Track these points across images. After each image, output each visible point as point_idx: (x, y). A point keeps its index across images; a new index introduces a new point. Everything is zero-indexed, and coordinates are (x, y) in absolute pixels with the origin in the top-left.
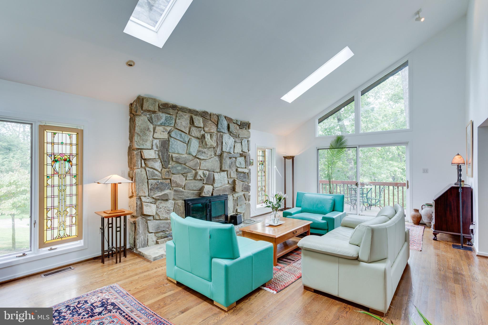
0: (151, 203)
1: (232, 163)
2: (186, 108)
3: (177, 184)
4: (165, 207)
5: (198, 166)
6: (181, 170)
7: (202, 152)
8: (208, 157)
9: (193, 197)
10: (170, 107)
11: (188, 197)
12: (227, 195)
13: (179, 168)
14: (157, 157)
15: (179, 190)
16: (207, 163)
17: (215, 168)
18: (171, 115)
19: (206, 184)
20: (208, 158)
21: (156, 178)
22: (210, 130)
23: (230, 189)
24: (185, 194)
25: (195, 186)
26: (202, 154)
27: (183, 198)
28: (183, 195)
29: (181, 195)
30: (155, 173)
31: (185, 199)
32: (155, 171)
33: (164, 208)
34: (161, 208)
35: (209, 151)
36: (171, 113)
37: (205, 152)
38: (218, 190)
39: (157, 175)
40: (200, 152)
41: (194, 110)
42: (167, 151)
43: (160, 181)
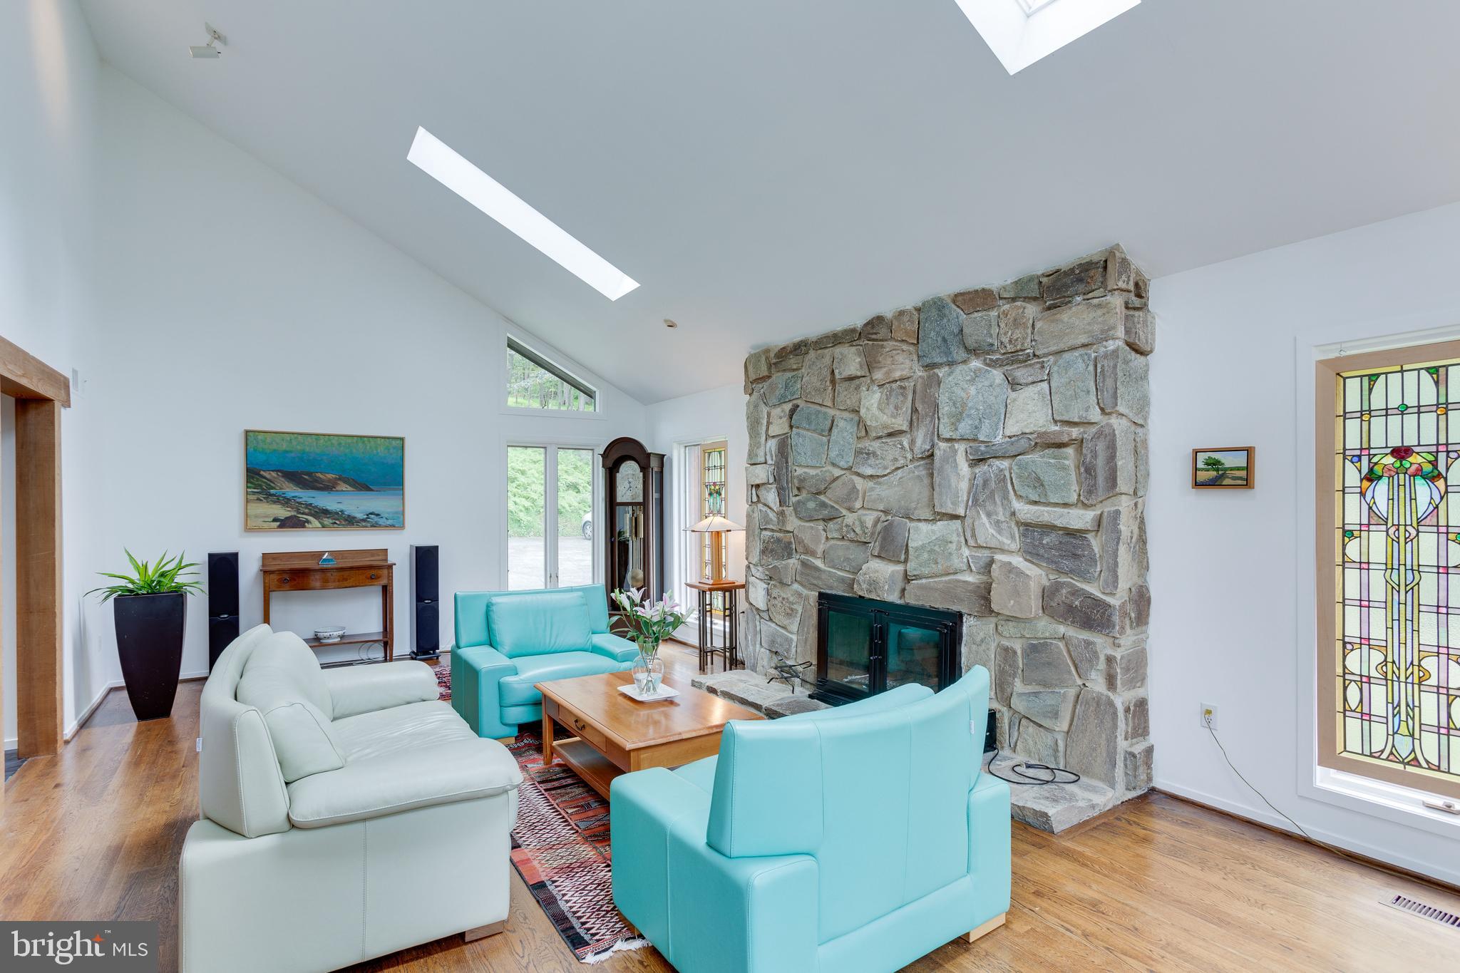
0: (761, 580)
1: (986, 483)
2: (825, 337)
3: (805, 546)
4: (783, 599)
5: (856, 499)
6: (815, 511)
7: (866, 453)
8: (886, 468)
9: (844, 591)
10: (791, 352)
11: (831, 588)
12: (960, 615)
13: (811, 505)
14: (771, 480)
15: (809, 563)
16: (885, 487)
17: (913, 505)
18: (794, 370)
19: (879, 557)
20: (888, 471)
21: (771, 527)
22: (888, 373)
23: (975, 592)
24: (823, 576)
25: (847, 559)
26: (868, 459)
27: (821, 588)
28: (819, 578)
29: (815, 578)
30: (768, 515)
31: (822, 590)
32: (769, 511)
33: (781, 599)
34: (775, 598)
35: (886, 447)
36: (795, 367)
37: (874, 454)
38: (922, 587)
39: (771, 520)
40: (862, 453)
41: (845, 331)
42: (787, 462)
43: (776, 535)
